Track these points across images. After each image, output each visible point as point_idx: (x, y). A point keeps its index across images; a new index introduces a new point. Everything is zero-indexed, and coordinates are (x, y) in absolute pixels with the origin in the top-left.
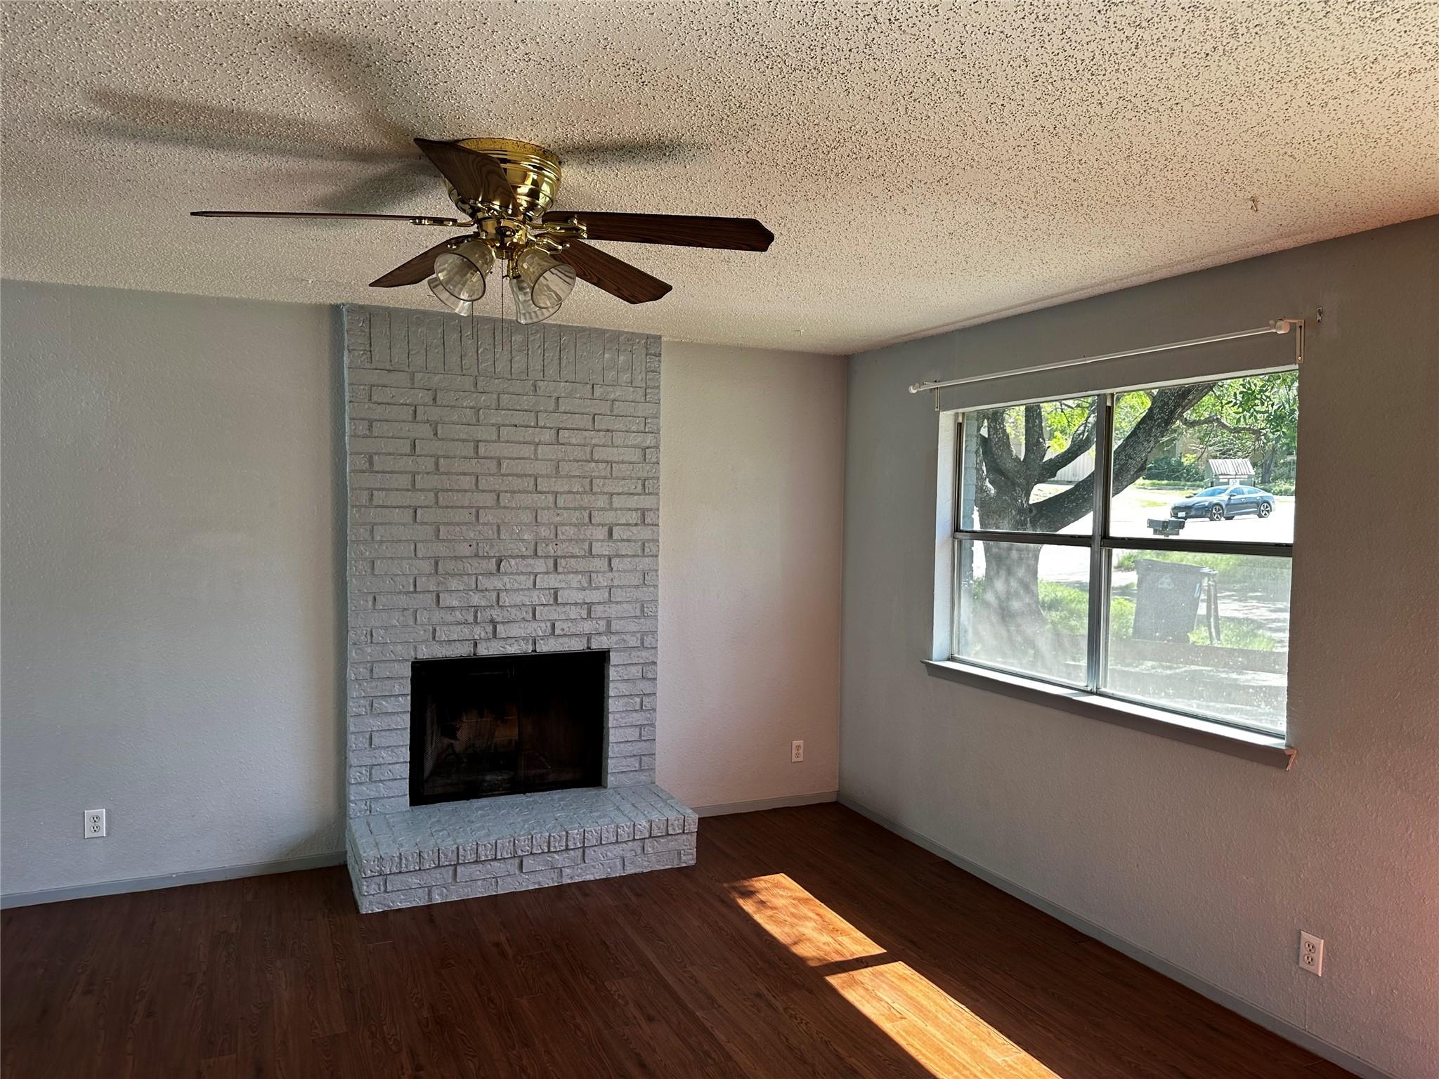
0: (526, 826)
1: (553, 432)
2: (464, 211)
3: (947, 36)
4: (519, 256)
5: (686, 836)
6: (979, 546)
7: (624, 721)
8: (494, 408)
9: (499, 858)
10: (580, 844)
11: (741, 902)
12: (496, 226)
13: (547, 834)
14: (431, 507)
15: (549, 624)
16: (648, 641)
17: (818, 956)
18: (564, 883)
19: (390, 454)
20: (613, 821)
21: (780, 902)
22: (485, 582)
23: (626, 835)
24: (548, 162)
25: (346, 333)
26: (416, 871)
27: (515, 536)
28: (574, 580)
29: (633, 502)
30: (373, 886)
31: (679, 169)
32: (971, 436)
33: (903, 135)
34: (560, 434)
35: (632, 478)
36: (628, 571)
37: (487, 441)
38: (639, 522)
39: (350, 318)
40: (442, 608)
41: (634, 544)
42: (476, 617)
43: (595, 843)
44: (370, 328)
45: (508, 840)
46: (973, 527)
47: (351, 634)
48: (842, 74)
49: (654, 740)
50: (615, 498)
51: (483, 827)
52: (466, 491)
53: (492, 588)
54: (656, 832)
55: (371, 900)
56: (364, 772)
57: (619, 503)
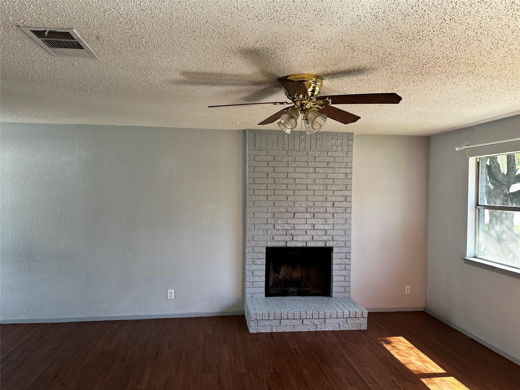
0: (304, 308)
1: (313, 169)
2: (290, 99)
3: (474, 22)
4: (308, 113)
5: (363, 318)
6: (487, 211)
7: (339, 273)
8: (293, 161)
9: (295, 318)
10: (323, 317)
11: (385, 345)
12: (300, 103)
13: (312, 312)
14: (273, 195)
15: (311, 237)
16: (348, 244)
17: (417, 370)
18: (318, 330)
19: (260, 178)
20: (335, 310)
21: (401, 348)
22: (290, 221)
23: (340, 316)
24: (319, 80)
25: (247, 138)
26: (267, 320)
27: (300, 205)
28: (320, 221)
29: (342, 193)
30: (254, 323)
31: (365, 77)
32: (483, 167)
33: (454, 57)
34: (316, 170)
35: (341, 185)
36: (340, 218)
37: (291, 173)
38: (344, 201)
39: (249, 133)
40: (276, 229)
41: (342, 208)
42: (286, 233)
43: (329, 317)
44: (255, 137)
45: (298, 312)
46: (484, 204)
47: (247, 237)
48: (430, 39)
49: (350, 281)
50: (335, 192)
51: (289, 307)
52: (284, 190)
53: (292, 223)
54: (351, 316)
55: (253, 328)
56: (251, 284)
57: (337, 193)
